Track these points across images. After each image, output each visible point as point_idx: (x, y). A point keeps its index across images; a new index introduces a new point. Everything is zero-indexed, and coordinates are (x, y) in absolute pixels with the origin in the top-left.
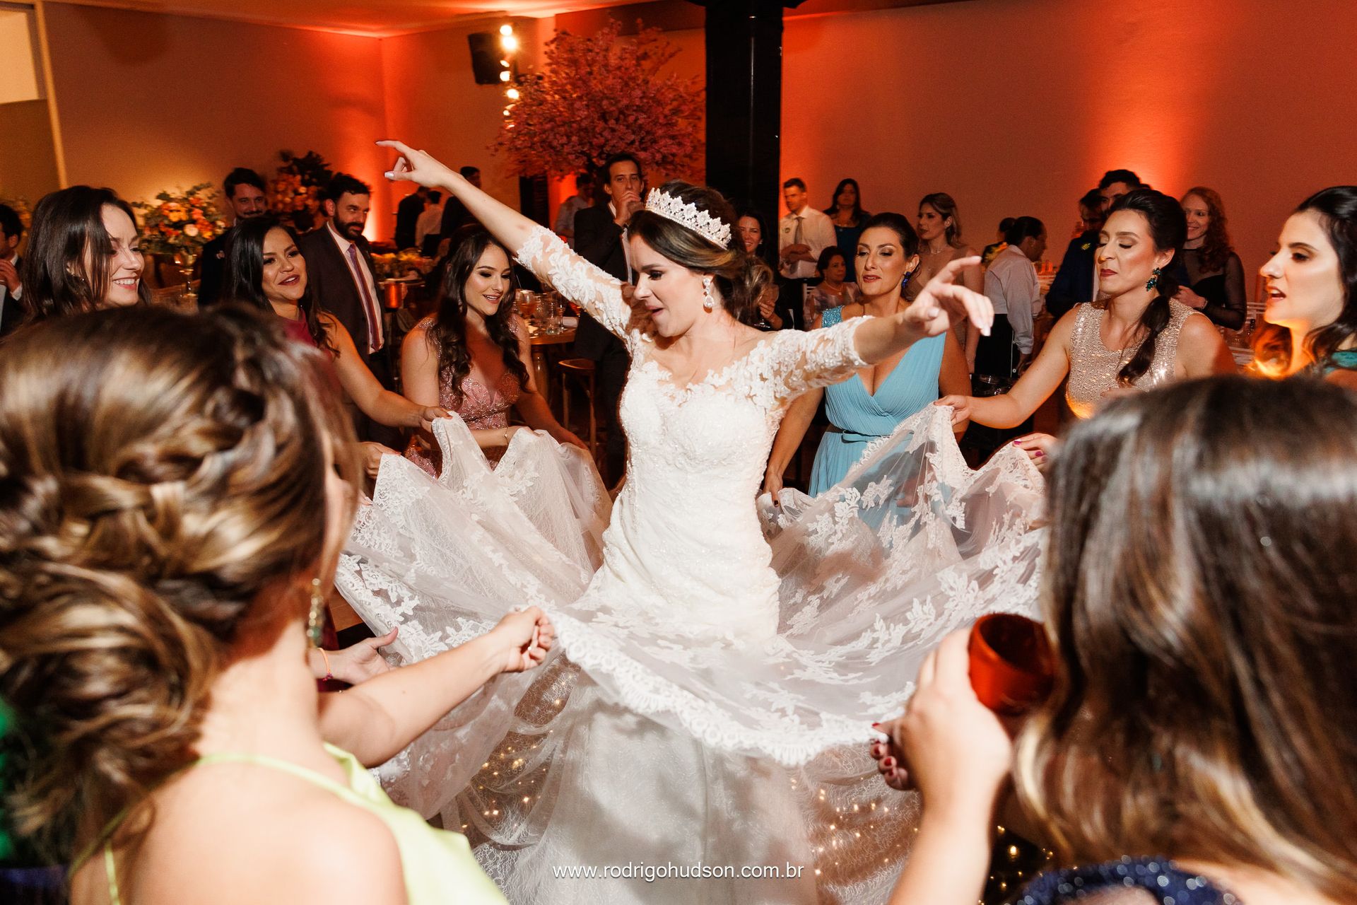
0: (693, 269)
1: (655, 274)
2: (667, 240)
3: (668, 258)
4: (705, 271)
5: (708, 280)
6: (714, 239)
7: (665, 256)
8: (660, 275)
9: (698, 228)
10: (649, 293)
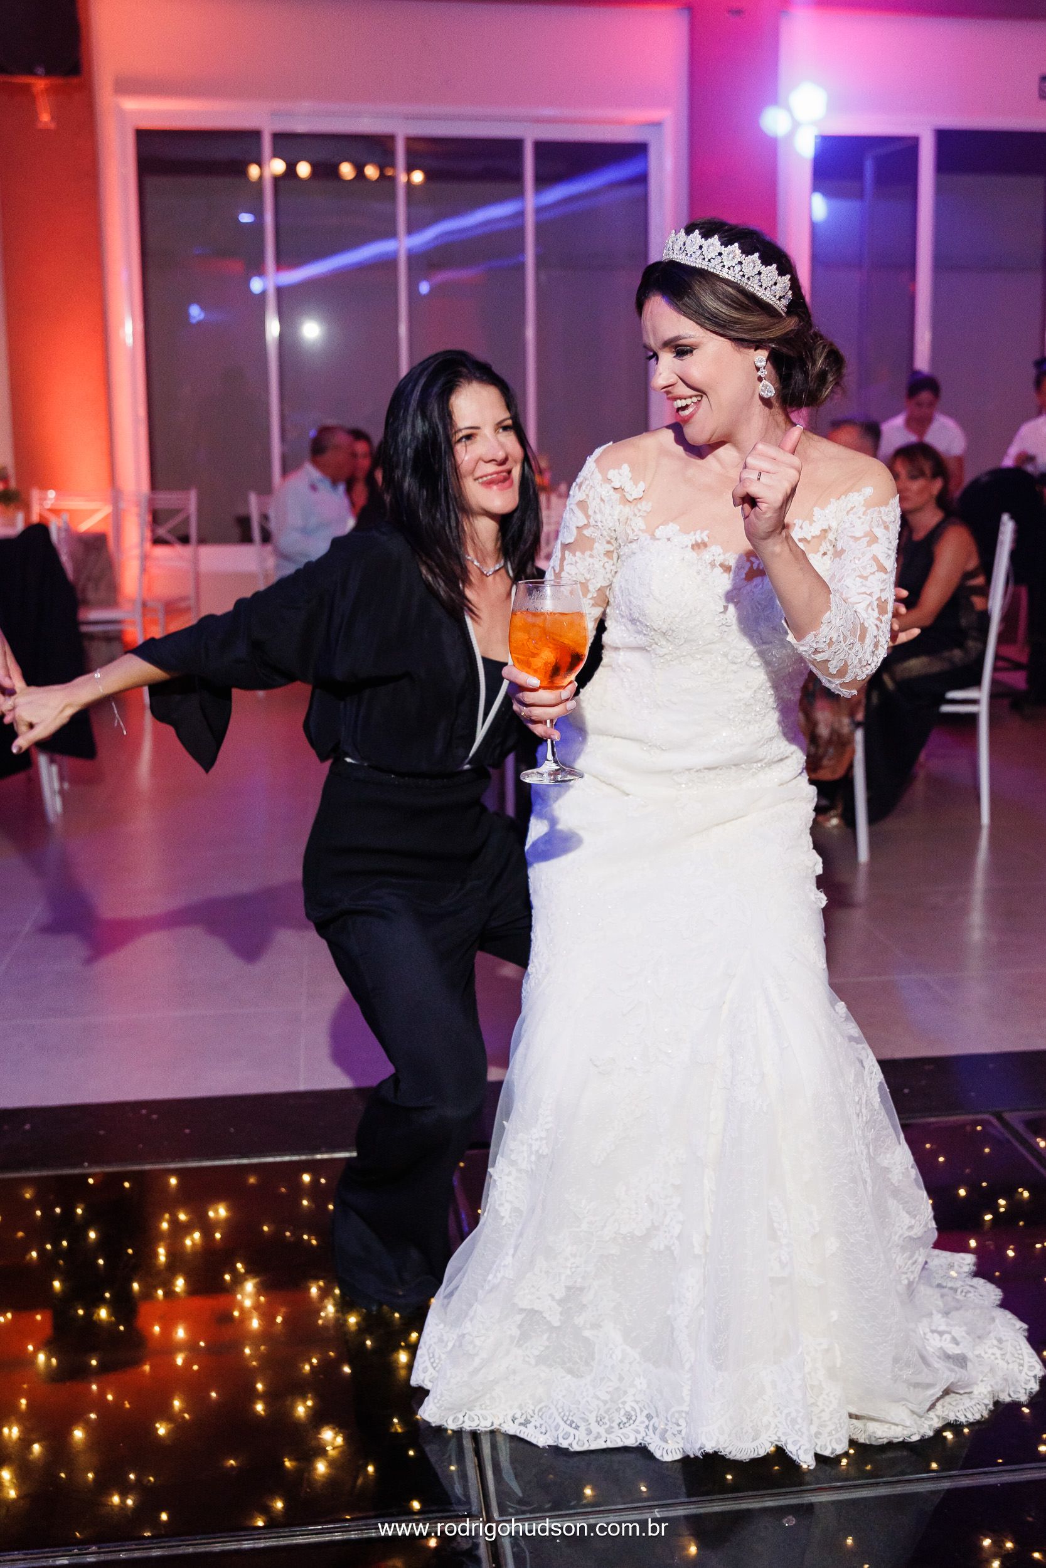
0: (740, 342)
1: (682, 350)
2: (698, 300)
3: (702, 326)
4: (758, 345)
5: (760, 357)
6: (766, 296)
7: (696, 322)
8: (691, 352)
9: (745, 280)
10: (674, 379)
